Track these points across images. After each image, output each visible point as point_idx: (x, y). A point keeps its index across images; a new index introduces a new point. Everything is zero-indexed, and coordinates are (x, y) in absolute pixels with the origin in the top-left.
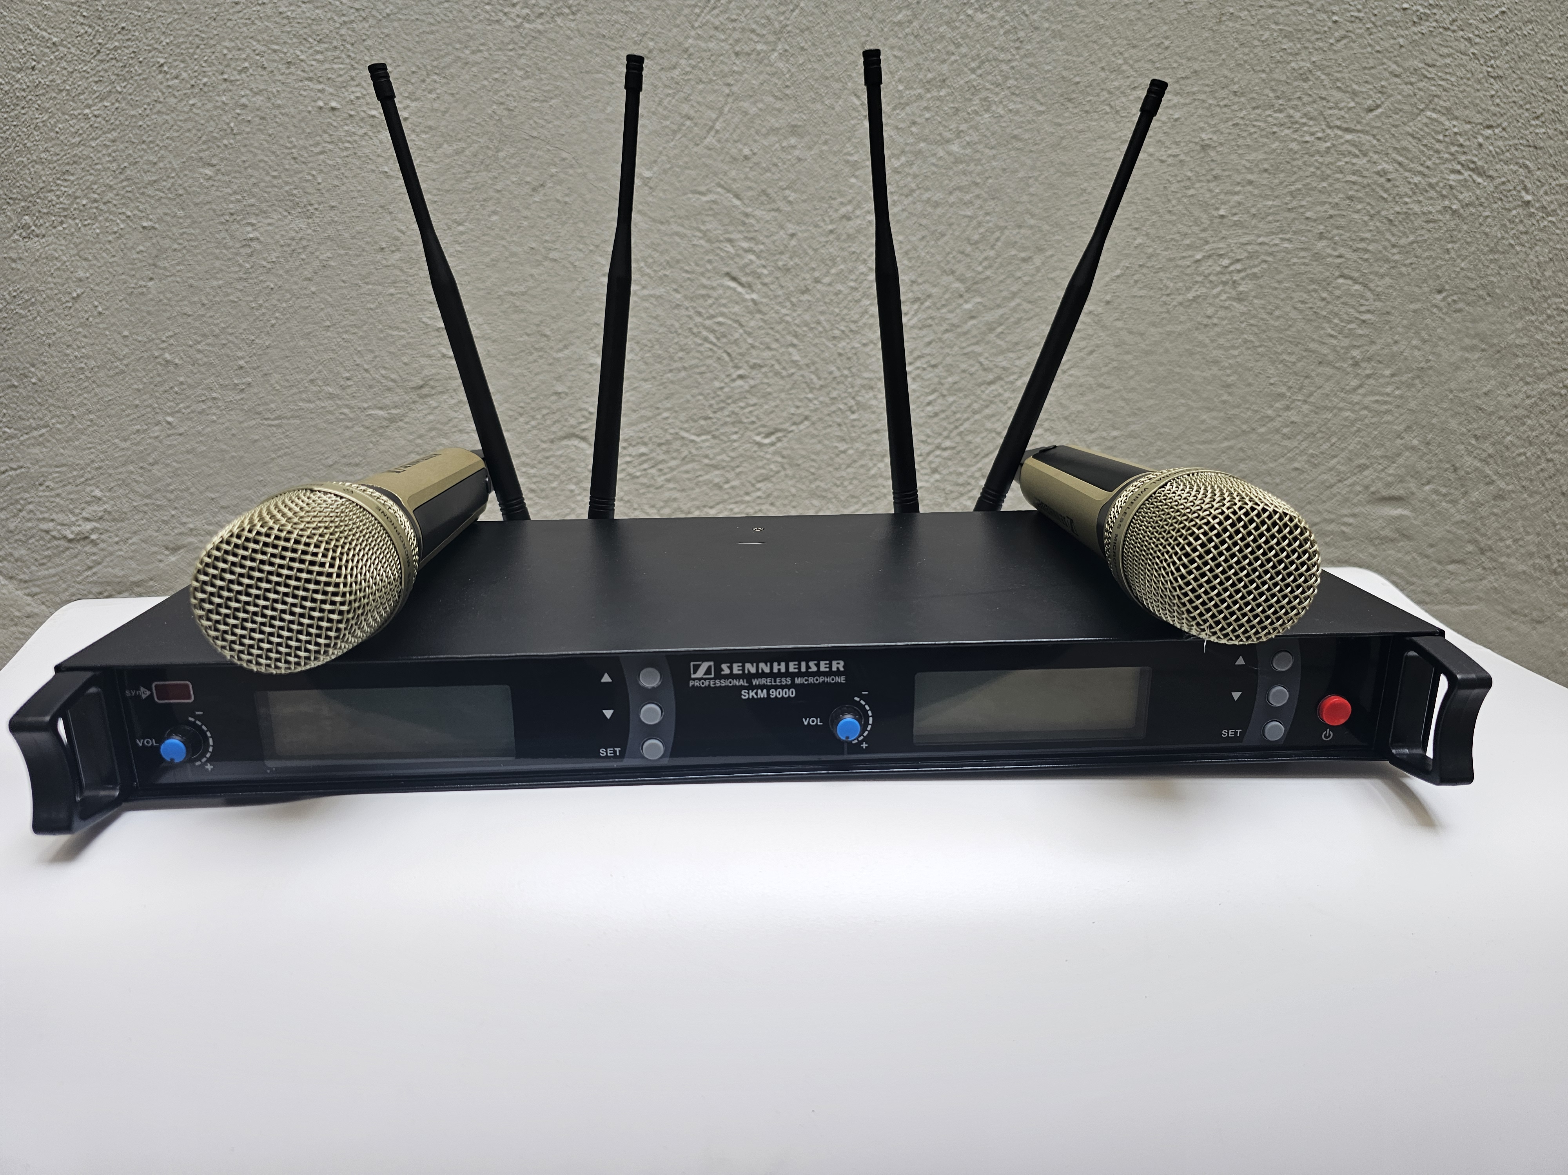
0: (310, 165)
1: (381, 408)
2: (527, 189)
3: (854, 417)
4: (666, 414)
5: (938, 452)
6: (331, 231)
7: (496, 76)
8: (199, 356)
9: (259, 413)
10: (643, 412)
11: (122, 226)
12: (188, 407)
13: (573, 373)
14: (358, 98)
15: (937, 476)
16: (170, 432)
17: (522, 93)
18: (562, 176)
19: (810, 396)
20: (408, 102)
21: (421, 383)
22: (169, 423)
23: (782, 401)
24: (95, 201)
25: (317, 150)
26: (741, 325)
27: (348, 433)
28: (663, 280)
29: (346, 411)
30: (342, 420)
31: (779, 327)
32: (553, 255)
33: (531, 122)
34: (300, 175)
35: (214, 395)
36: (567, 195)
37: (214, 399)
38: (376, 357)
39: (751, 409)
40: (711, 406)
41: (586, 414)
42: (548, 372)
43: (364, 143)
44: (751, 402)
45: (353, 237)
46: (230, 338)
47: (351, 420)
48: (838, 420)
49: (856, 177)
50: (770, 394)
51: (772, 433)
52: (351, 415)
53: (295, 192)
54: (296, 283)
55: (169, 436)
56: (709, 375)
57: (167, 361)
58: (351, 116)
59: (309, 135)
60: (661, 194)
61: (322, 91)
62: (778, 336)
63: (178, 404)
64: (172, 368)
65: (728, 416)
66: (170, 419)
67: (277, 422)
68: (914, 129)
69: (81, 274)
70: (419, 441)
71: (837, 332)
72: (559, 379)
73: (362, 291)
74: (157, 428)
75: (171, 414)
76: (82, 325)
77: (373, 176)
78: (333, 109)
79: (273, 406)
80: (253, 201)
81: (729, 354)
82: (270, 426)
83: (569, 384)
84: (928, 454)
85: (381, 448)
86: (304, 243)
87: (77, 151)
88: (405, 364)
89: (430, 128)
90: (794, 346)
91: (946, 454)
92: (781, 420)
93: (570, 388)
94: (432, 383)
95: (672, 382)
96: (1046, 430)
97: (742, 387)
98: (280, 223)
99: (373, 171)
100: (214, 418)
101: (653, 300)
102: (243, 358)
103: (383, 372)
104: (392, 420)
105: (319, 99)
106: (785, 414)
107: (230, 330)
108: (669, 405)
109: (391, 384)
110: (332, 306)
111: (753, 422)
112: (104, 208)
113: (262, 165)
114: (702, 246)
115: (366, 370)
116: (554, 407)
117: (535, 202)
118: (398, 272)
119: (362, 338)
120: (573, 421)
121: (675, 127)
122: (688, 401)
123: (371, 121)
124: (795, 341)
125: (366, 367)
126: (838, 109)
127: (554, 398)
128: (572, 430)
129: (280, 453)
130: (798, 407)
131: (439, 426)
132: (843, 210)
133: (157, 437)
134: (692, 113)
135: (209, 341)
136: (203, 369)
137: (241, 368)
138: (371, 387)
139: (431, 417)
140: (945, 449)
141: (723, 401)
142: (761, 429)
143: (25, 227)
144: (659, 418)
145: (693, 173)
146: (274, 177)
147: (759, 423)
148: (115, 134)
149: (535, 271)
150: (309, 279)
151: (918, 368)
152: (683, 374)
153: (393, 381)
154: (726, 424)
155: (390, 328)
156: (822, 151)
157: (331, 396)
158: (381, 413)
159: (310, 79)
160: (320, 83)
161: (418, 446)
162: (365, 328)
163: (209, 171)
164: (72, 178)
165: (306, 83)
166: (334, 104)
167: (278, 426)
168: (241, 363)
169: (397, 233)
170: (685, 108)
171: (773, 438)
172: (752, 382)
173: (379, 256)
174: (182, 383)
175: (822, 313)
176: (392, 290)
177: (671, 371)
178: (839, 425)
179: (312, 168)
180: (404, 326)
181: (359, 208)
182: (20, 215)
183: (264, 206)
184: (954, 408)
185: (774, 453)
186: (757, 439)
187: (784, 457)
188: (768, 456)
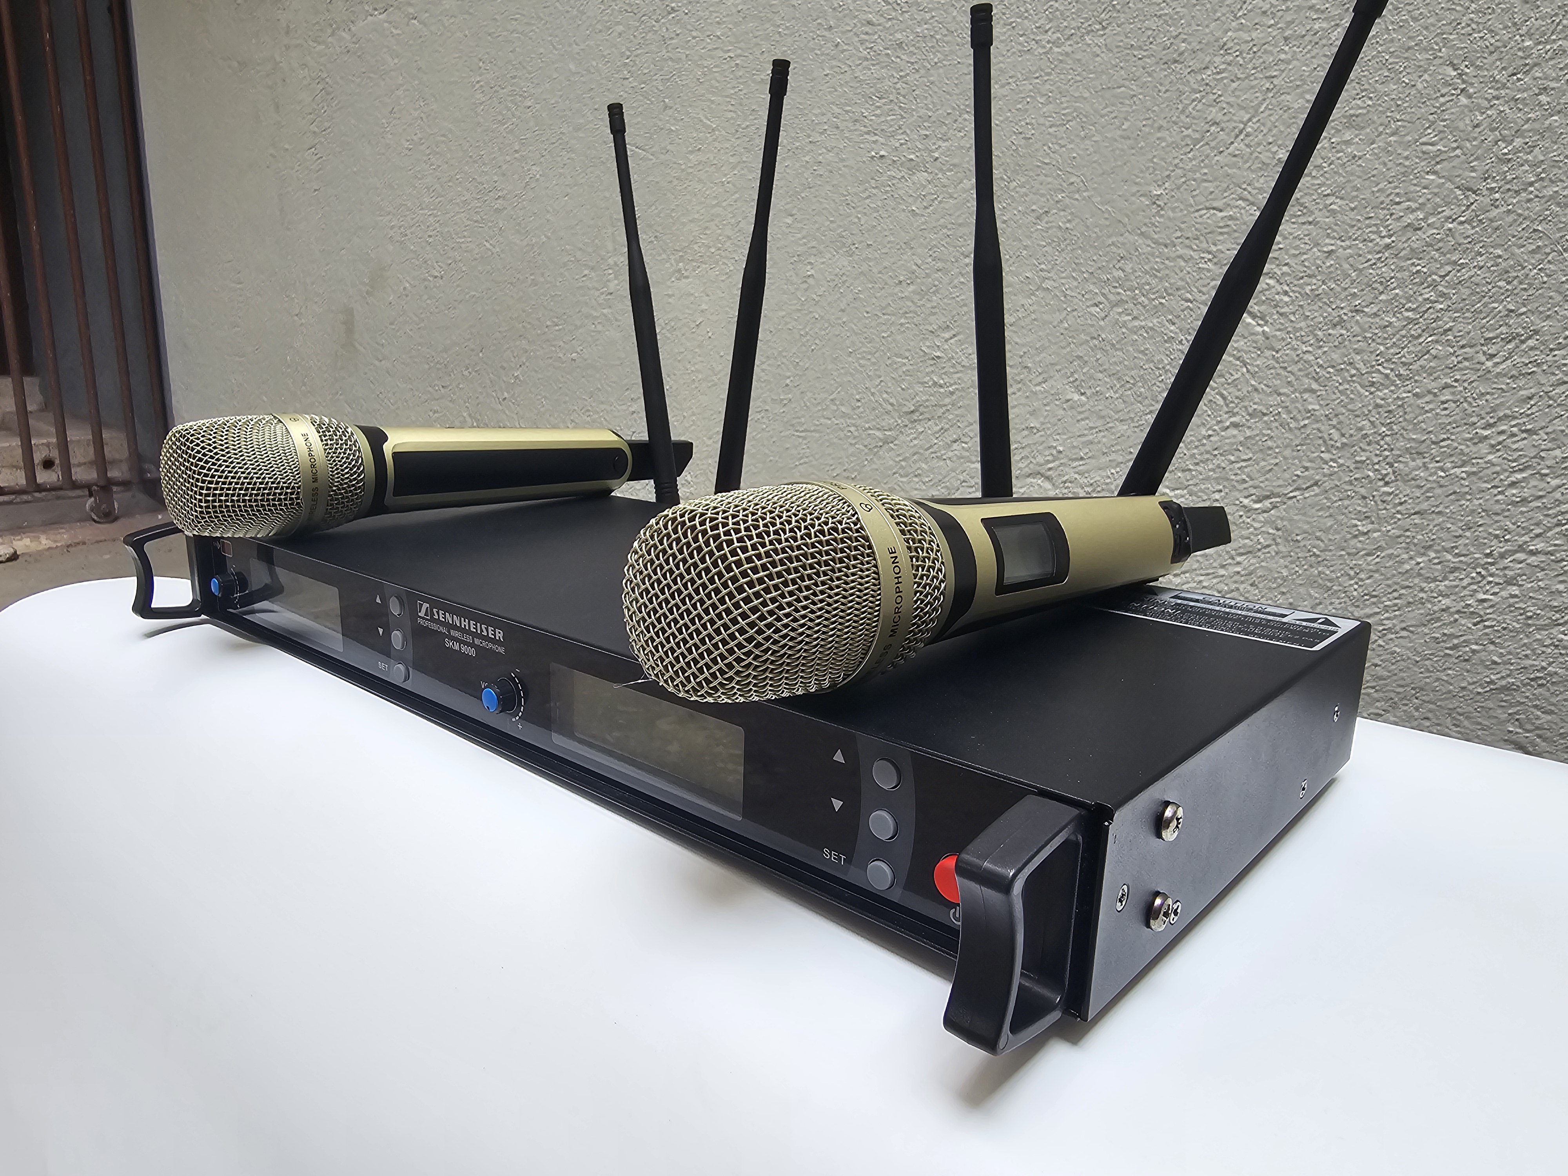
0: (859, 209)
1: (878, 429)
2: (1031, 219)
3: (1386, 489)
5: (1520, 556)
6: (865, 267)
7: (1019, 106)
9: (793, 425)
10: (1113, 456)
11: (732, 268)
13: (1048, 408)
14: (901, 144)
15: (1515, 590)
17: (1042, 120)
18: (1067, 200)
19: (1325, 456)
20: (940, 143)
21: (913, 408)
23: (1285, 458)
24: (719, 249)
25: (864, 195)
26: (1245, 364)
27: (851, 450)
28: (1157, 310)
29: (852, 429)
30: (849, 437)
31: (1294, 368)
32: (1047, 284)
33: (1045, 148)
34: (849, 219)
35: (767, 408)
36: (1069, 221)
39: (1244, 464)
40: (1193, 456)
41: (1054, 452)
42: (1024, 405)
43: (900, 185)
44: (1246, 457)
45: (880, 272)
46: (784, 360)
47: (855, 438)
48: (1363, 491)
49: (1435, 173)
50: (1270, 448)
51: (1268, 497)
52: (856, 434)
53: (844, 234)
54: (833, 314)
58: (894, 161)
59: (862, 183)
60: (1171, 214)
61: (875, 142)
62: (1291, 378)
65: (1213, 470)
67: (803, 434)
68: (1543, 98)
69: (704, 307)
70: (903, 463)
71: (1376, 377)
72: (1033, 413)
73: (881, 320)
76: (699, 346)
77: (903, 215)
78: (882, 156)
79: (803, 420)
80: (814, 243)
81: (1224, 398)
82: (799, 437)
83: (1042, 419)
84: (1502, 556)
85: (874, 466)
86: (844, 278)
87: (714, 211)
88: (903, 389)
89: (955, 165)
90: (1313, 391)
91: (1532, 560)
92: (1281, 482)
93: (1043, 424)
94: (922, 409)
97: (1234, 436)
98: (830, 262)
99: (904, 210)
101: (1142, 332)
102: (789, 377)
103: (885, 396)
104: (886, 442)
105: (873, 150)
106: (1287, 475)
107: (784, 354)
109: (890, 408)
110: (856, 334)
111: (1244, 481)
112: (723, 254)
113: (824, 212)
114: (1209, 270)
115: (873, 394)
116: (1025, 442)
117: (1037, 230)
118: (909, 304)
119: (874, 364)
120: (1040, 459)
121: (1197, 136)
123: (908, 164)
124: (1315, 386)
125: (873, 390)
126: (1420, 86)
127: (1026, 433)
128: (1038, 468)
129: (802, 461)
130: (1307, 469)
131: (921, 451)
132: (1410, 218)
134: (1220, 117)
135: (770, 362)
136: (763, 385)
137: (787, 385)
138: (874, 409)
139: (916, 442)
140: (1532, 553)
141: (1208, 452)
142: (1253, 491)
143: (679, 271)
145: (1211, 186)
146: (832, 222)
147: (1251, 483)
148: (737, 195)
149: (1026, 302)
150: (843, 311)
151: (1502, 432)
153: (892, 405)
154: (1207, 479)
155: (896, 355)
156: (1389, 144)
157: (844, 415)
158: (878, 433)
159: (868, 133)
160: (876, 134)
161: (902, 467)
162: (877, 355)
163: (789, 220)
164: (708, 232)
165: (866, 136)
166: (882, 153)
167: (804, 438)
168: (788, 381)
169: (915, 267)
170: (1213, 113)
171: (1267, 504)
172: (1248, 433)
173: (897, 289)
175: (1358, 352)
176: (903, 321)
178: (1364, 498)
179: (859, 212)
180: (907, 354)
181: (888, 246)
182: (677, 262)
183: (821, 247)
184: (1557, 495)
185: (1265, 523)
186: (1246, 501)
187: (1278, 530)
188: (1256, 525)
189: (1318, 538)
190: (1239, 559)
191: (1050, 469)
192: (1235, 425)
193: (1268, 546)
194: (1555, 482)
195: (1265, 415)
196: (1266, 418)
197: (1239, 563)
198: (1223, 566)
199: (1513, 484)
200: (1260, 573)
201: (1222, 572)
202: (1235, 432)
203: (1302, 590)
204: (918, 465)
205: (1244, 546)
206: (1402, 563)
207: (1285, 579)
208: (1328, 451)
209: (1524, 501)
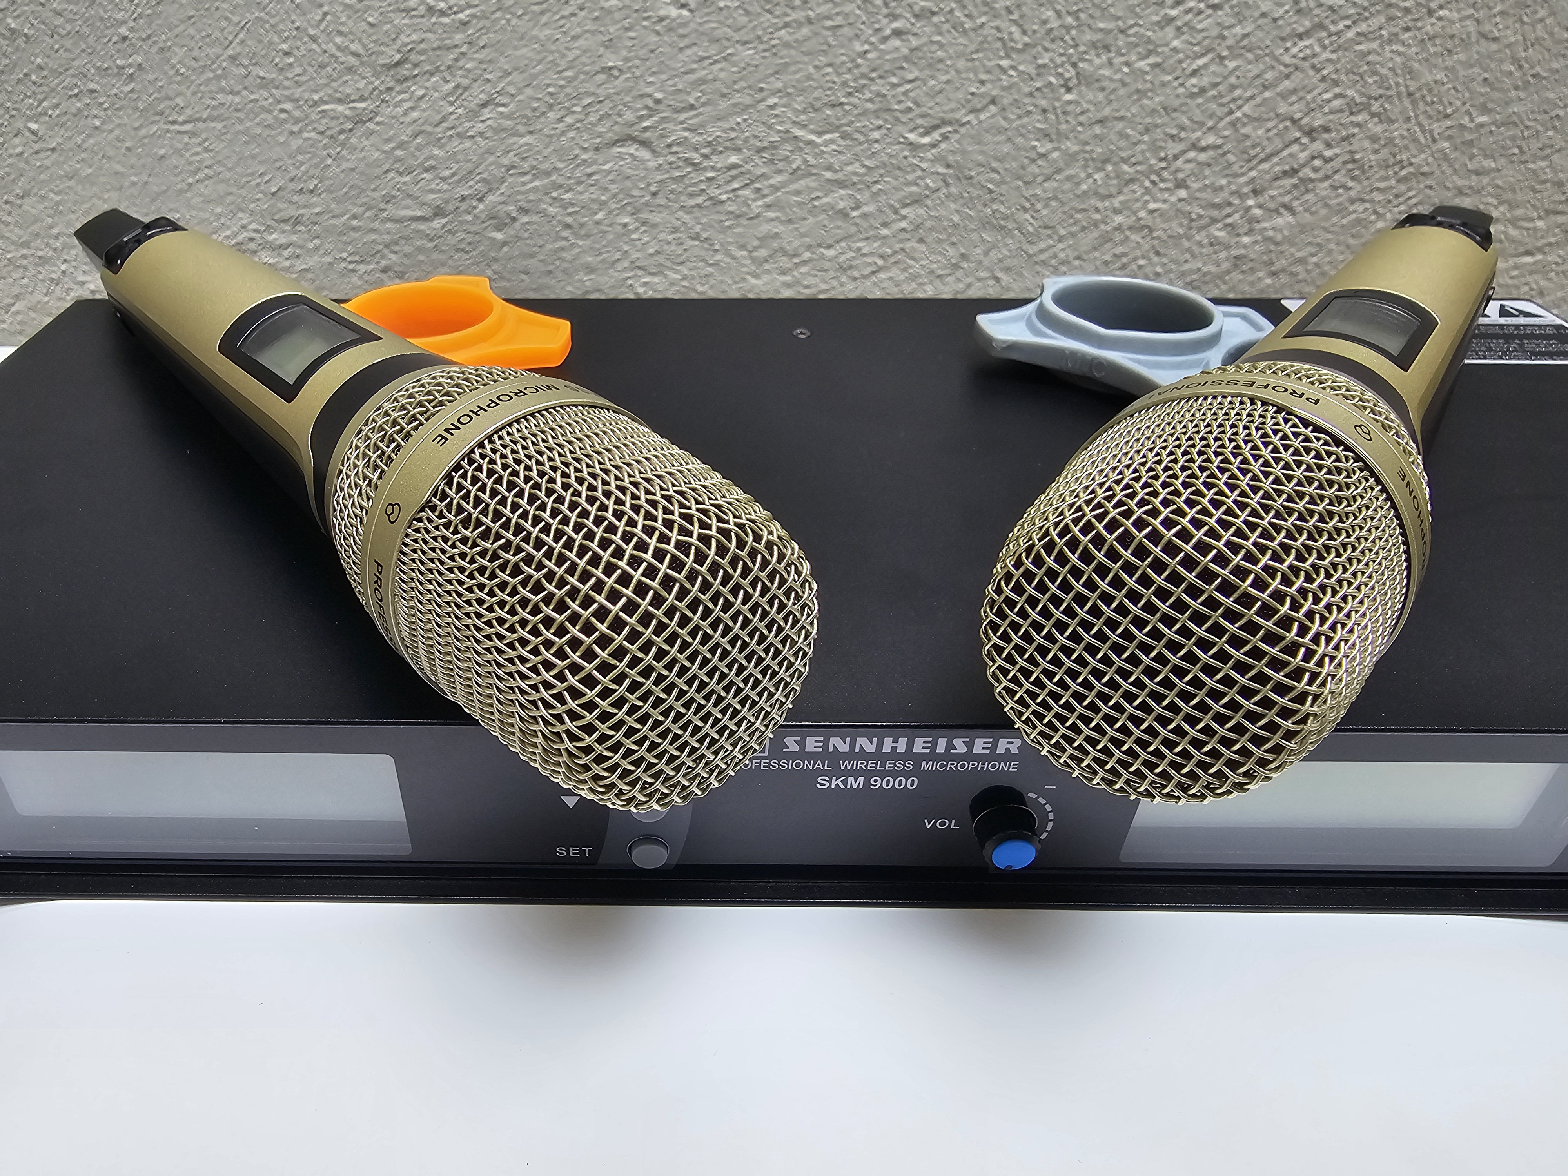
1: (340, 101)
3: (1068, 97)
4: (772, 101)
5: (1192, 154)
8: (59, 21)
9: (161, 113)
10: (737, 98)
12: (57, 106)
13: (632, 34)
15: (1183, 193)
16: (37, 147)
19: (1005, 63)
21: (398, 57)
22: (33, 132)
23: (958, 72)
27: (295, 143)
29: (288, 106)
30: (285, 121)
35: (92, 86)
37: (93, 91)
38: (325, 14)
39: (908, 86)
40: (845, 84)
41: (650, 103)
42: (593, 33)
44: (910, 77)
47: (297, 121)
48: (1044, 103)
50: (940, 61)
51: (936, 127)
52: (297, 113)
55: (37, 153)
56: (846, 31)
57: (13, 31)
63: (41, 102)
64: (20, 42)
65: (870, 100)
66: (34, 126)
67: (188, 127)
70: (399, 153)
72: (609, 45)
74: (17, 141)
75: (35, 118)
79: (179, 101)
82: (179, 132)
83: (624, 53)
84: (1176, 157)
85: (345, 165)
88: (371, 25)
91: (1203, 157)
92: (953, 105)
93: (626, 60)
94: (413, 57)
95: (787, 45)
96: (1373, 115)
97: (897, 49)
100: (97, 123)
102: (124, 22)
103: (338, 40)
104: (359, 120)
106: (960, 95)
108: (779, 85)
109: (353, 60)
111: (910, 109)
115: (313, 39)
116: (602, 92)
120: (629, 116)
122: (809, 77)
125: (312, 32)
127: (602, 77)
128: (628, 131)
129: (201, 175)
130: (982, 83)
131: (429, 129)
133: (21, 154)
136: (68, 43)
137: (125, 38)
138: (322, 66)
139: (415, 114)
140: (1203, 149)
141: (864, 76)
142: (920, 121)
144: (762, 106)
147: (917, 111)
152: (805, 31)
153: (356, 55)
154: (864, 113)
157: (264, 84)
158: (340, 108)
161: (398, 160)
167: (193, 134)
168: (123, 31)
171: (936, 135)
172: (914, 42)
174: (40, 68)
177: (786, 25)
178: (1044, 111)
184: (1233, 80)
185: (935, 160)
186: (912, 137)
187: (948, 166)
188: (924, 165)
189: (994, 170)
190: (904, 212)
191: (646, 129)
192: (897, 33)
193: (935, 191)
194: (1231, 65)
195: (934, 13)
196: (935, 19)
197: (904, 217)
198: (885, 225)
199: (1194, 73)
200: (928, 224)
201: (885, 232)
202: (896, 42)
203: (974, 236)
204: (426, 152)
205: (911, 194)
206: (1078, 184)
207: (955, 226)
208: (1008, 56)
209: (1203, 91)
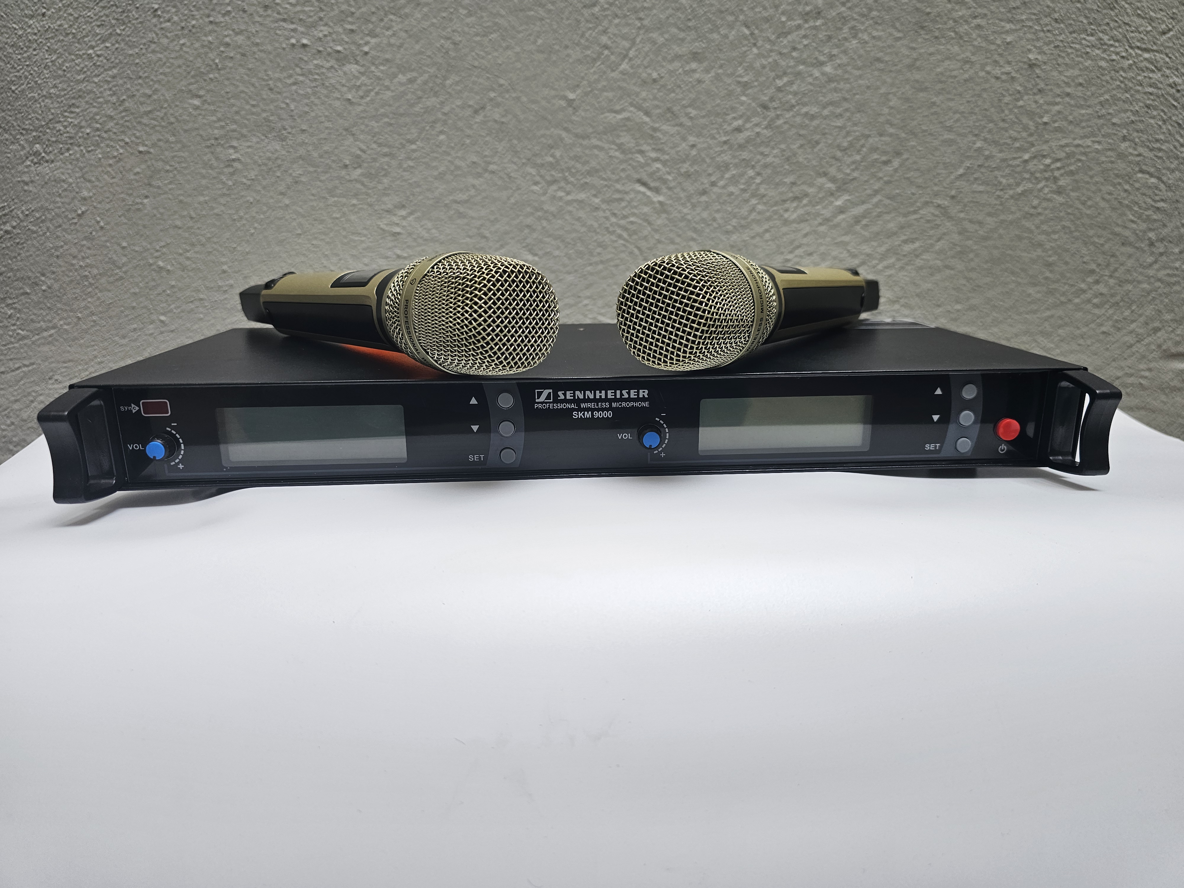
0: (284, 95)
2: (468, 112)
6: (302, 151)
7: (444, 15)
8: (188, 263)
11: (121, 151)
12: (179, 307)
14: (325, 36)
16: (162, 329)
17: (466, 29)
18: (500, 99)
20: (368, 38)
22: (162, 322)
24: (98, 130)
25: (289, 81)
26: (649, 223)
28: (584, 187)
31: (682, 224)
32: (492, 167)
33: (473, 54)
34: (275, 104)
35: (202, 296)
36: (503, 116)
37: (201, 299)
38: (340, 260)
43: (330, 75)
45: (321, 157)
46: (215, 246)
49: (746, 96)
53: (271, 118)
54: (272, 197)
55: (162, 333)
56: (622, 267)
57: (161, 268)
58: (319, 52)
59: (283, 69)
60: (583, 114)
61: (294, 30)
62: (680, 232)
63: (169, 305)
64: (164, 274)
66: (163, 318)
68: (794, 54)
69: (85, 193)
71: (729, 227)
73: (329, 202)
74: (152, 326)
75: (163, 314)
76: (86, 238)
77: (337, 104)
78: (304, 46)
80: (234, 127)
81: (639, 248)
86: (279, 162)
87: (82, 86)
89: (387, 60)
90: (693, 239)
95: (591, 274)
96: (902, 306)
98: (258, 146)
99: (338, 99)
100: (202, 316)
101: (575, 204)
105: (292, 37)
107: (215, 240)
108: (588, 294)
110: (303, 216)
112: (105, 135)
113: (243, 95)
114: (617, 158)
117: (476, 123)
118: (359, 186)
119: (328, 243)
121: (595, 56)
122: (604, 290)
123: (336, 55)
124: (695, 236)
126: (731, 38)
132: (736, 124)
133: (152, 334)
134: (609, 43)
135: (196, 249)
136: (191, 274)
137: (224, 272)
143: (37, 154)
145: (610, 95)
146: (253, 106)
148: (115, 71)
149: (476, 182)
150: (282, 194)
151: (796, 256)
152: (600, 267)
155: (353, 234)
156: (718, 74)
159: (284, 20)
160: (292, 23)
162: (331, 235)
163: (196, 102)
164: (77, 110)
165: (282, 24)
166: (305, 41)
168: (225, 267)
169: (359, 152)
170: (604, 39)
173: (343, 173)
174: (173, 286)
175: (718, 211)
176: (354, 201)
177: (591, 264)
179: (286, 98)
180: (365, 232)
181: (327, 131)
182: (32, 144)
183: (244, 131)
